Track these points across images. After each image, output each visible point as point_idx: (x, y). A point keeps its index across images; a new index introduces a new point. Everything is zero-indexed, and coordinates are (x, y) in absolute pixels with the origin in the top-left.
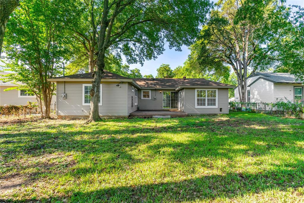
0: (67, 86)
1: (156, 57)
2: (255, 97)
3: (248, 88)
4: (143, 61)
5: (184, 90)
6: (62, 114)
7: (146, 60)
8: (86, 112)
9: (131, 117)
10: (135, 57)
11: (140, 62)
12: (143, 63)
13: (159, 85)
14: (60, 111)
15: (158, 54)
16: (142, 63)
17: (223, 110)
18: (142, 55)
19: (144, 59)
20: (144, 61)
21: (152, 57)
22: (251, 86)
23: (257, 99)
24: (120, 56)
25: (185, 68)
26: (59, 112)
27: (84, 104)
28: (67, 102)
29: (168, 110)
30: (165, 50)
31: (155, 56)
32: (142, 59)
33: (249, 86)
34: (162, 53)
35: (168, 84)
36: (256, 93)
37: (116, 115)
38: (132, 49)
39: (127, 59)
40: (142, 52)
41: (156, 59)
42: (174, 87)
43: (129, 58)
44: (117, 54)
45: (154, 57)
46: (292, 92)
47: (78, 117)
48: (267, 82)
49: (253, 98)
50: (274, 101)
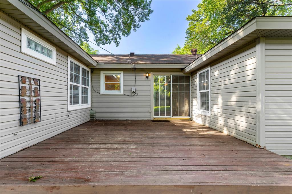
1: (138, 26)
7: (122, 37)
10: (106, 34)
11: (114, 41)
12: (118, 41)
15: (141, 20)
16: (116, 41)
18: (117, 30)
20: (120, 39)
21: (132, 26)
24: (85, 34)
30: (152, 11)
31: (136, 24)
32: (118, 36)
34: (147, 19)
38: (102, 23)
39: (96, 37)
40: (116, 24)
41: (137, 29)
43: (99, 36)
44: (81, 30)
45: (135, 26)
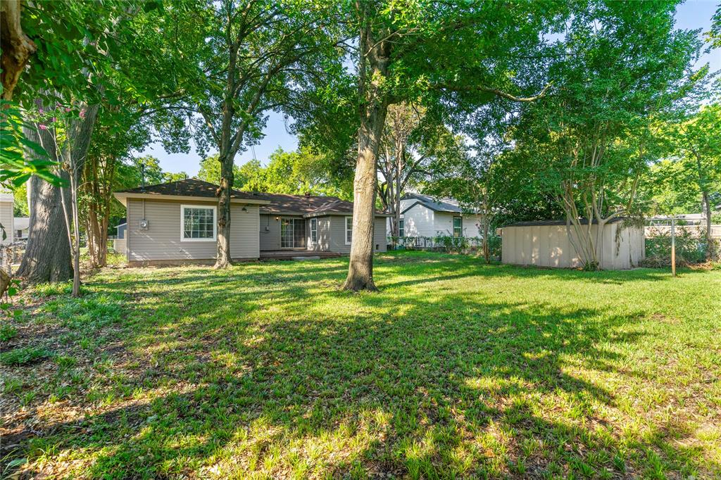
0: (149, 206)
2: (411, 230)
3: (401, 216)
4: (206, 151)
5: (330, 218)
6: (139, 258)
8: (187, 253)
9: (263, 259)
11: (199, 153)
13: (275, 207)
14: (135, 252)
17: (380, 247)
19: (209, 146)
22: (406, 213)
23: (414, 233)
25: (275, 168)
26: (133, 254)
27: (183, 239)
28: (149, 235)
29: (291, 250)
33: (403, 213)
35: (285, 205)
36: (413, 224)
37: (241, 257)
42: (301, 211)
46: (452, 223)
47: (171, 262)
48: (427, 210)
49: (409, 231)
50: (433, 235)
